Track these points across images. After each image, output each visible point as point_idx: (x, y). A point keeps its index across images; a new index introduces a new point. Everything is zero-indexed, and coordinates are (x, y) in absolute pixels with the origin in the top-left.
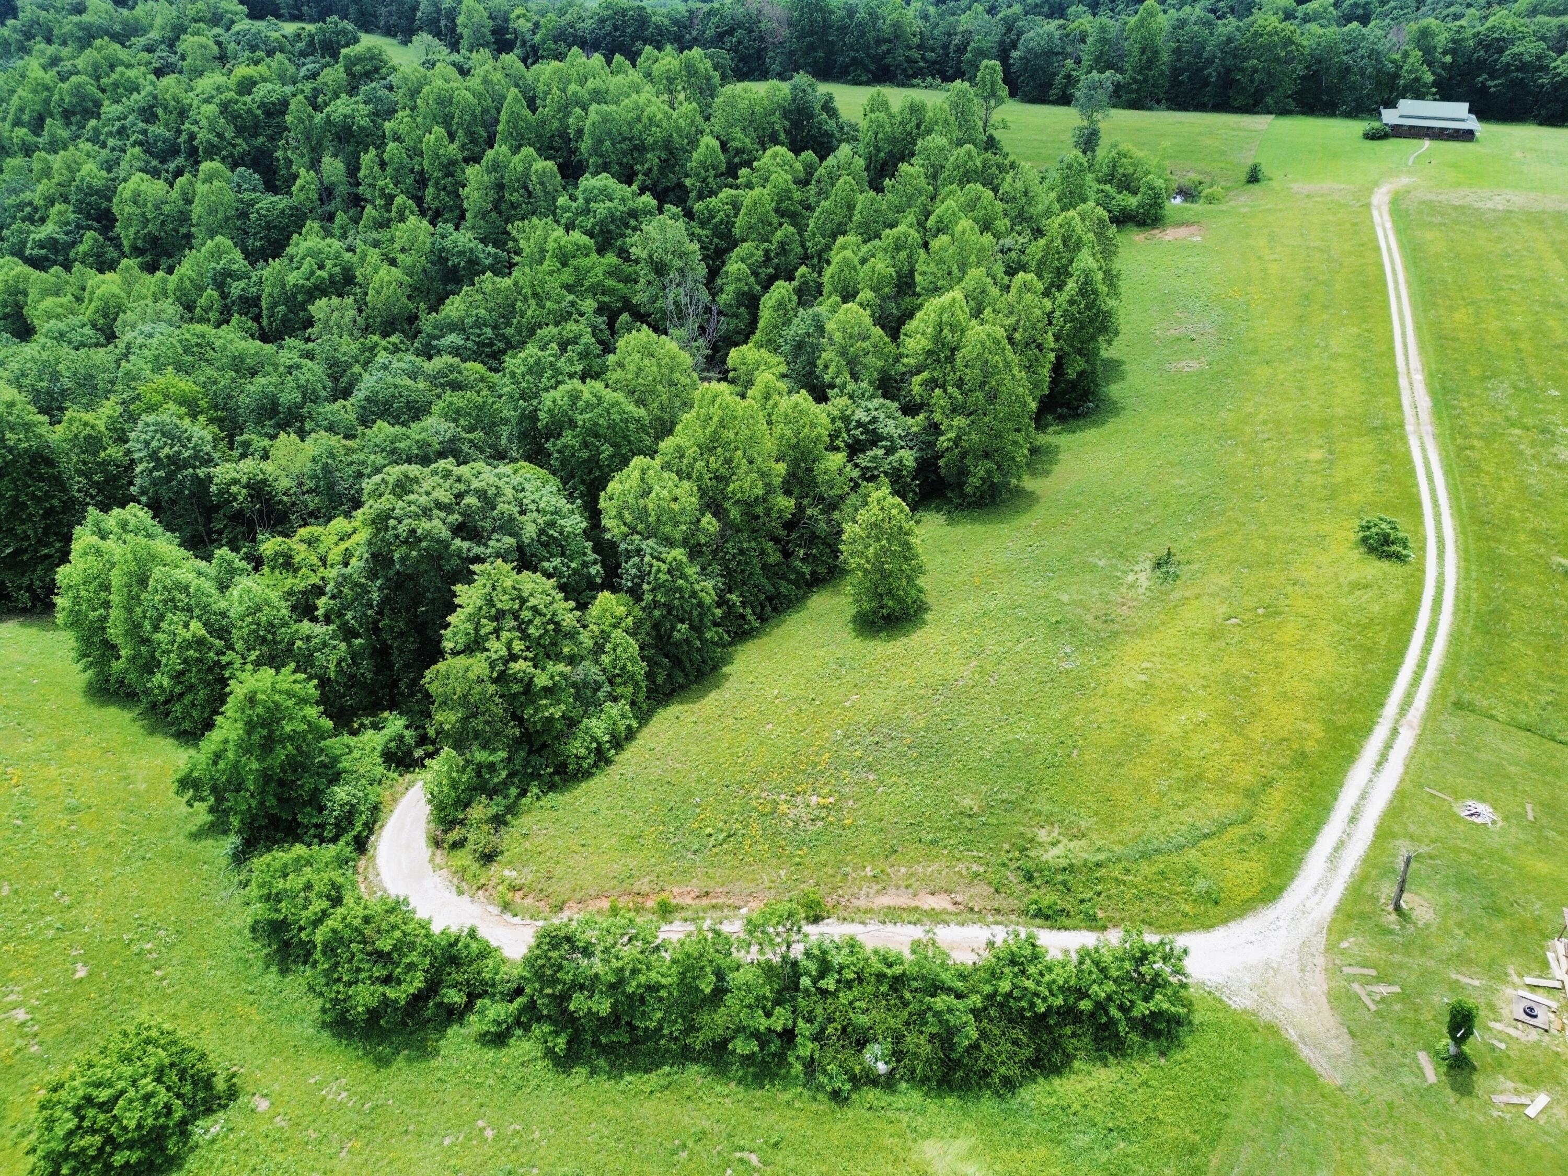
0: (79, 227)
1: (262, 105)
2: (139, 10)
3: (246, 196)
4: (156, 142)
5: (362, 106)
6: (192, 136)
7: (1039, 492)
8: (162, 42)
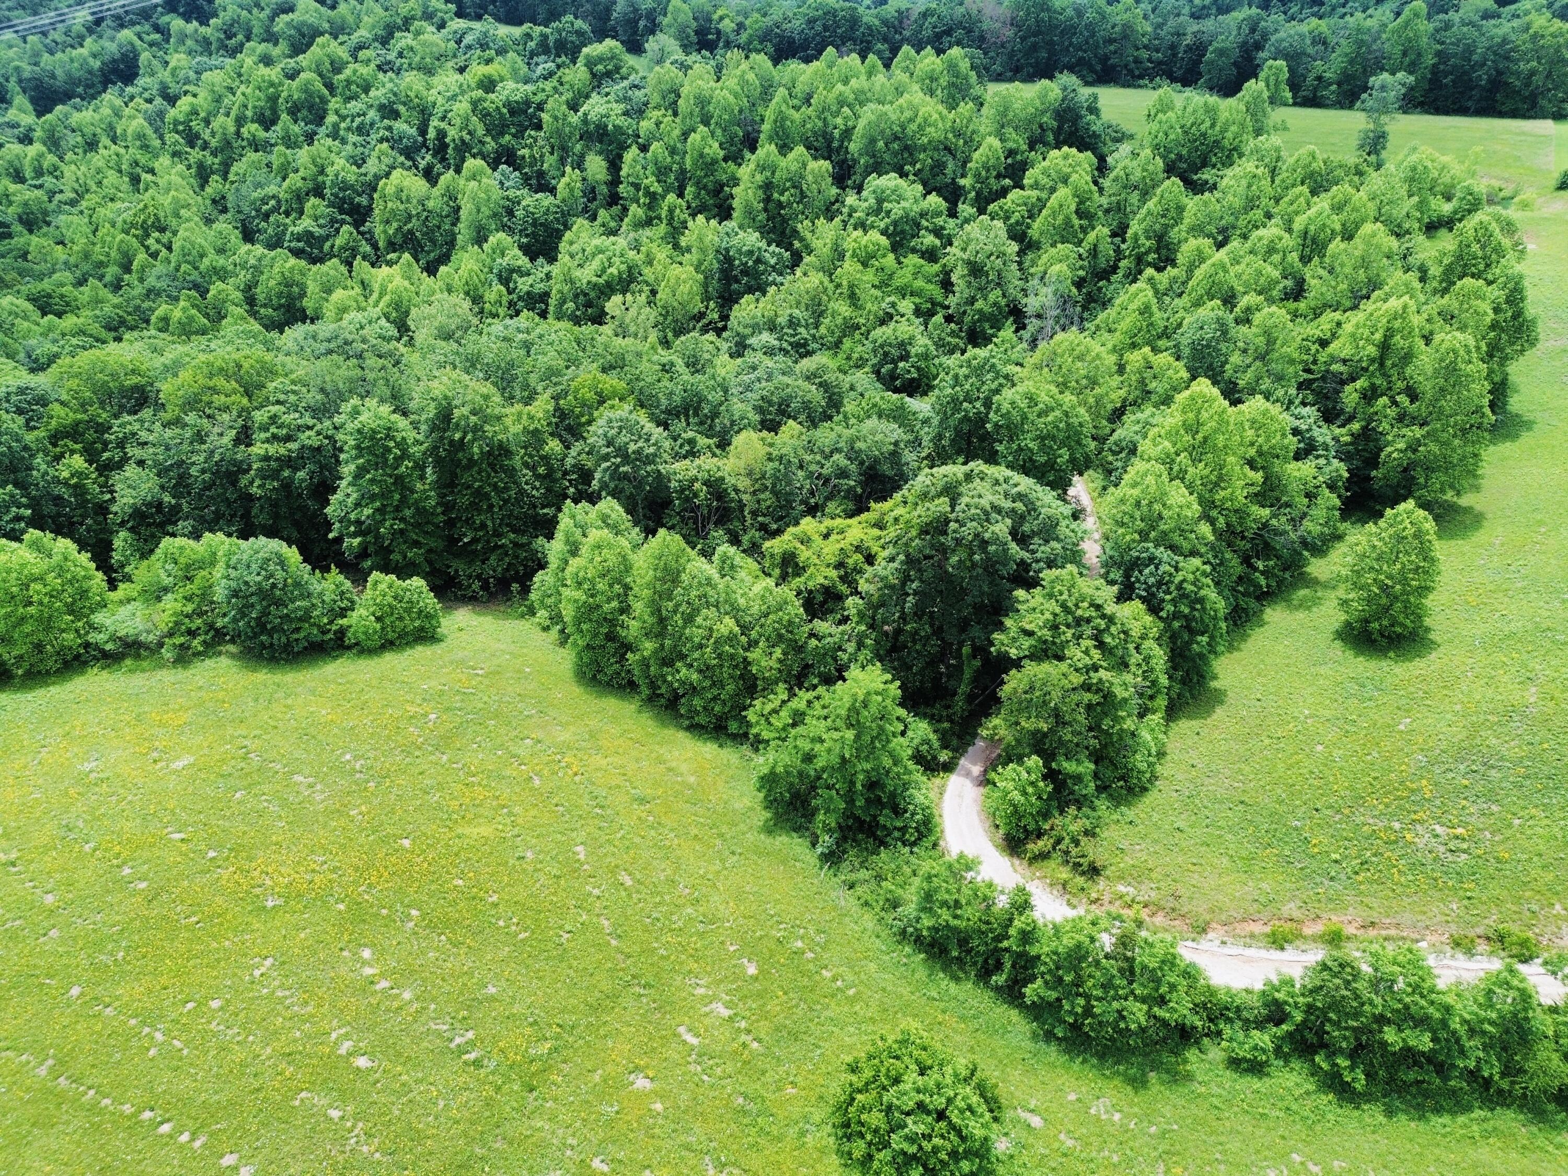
0: (333, 221)
1: (507, 104)
2: (342, 8)
3: (511, 193)
4: (401, 139)
5: (615, 105)
6: (442, 134)
7: (1478, 508)
8: (374, 40)
